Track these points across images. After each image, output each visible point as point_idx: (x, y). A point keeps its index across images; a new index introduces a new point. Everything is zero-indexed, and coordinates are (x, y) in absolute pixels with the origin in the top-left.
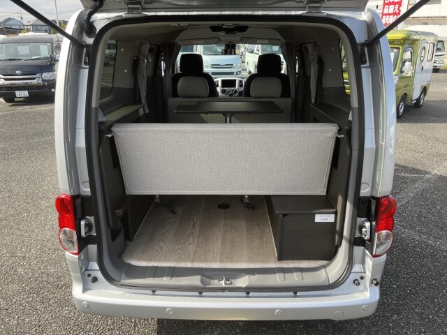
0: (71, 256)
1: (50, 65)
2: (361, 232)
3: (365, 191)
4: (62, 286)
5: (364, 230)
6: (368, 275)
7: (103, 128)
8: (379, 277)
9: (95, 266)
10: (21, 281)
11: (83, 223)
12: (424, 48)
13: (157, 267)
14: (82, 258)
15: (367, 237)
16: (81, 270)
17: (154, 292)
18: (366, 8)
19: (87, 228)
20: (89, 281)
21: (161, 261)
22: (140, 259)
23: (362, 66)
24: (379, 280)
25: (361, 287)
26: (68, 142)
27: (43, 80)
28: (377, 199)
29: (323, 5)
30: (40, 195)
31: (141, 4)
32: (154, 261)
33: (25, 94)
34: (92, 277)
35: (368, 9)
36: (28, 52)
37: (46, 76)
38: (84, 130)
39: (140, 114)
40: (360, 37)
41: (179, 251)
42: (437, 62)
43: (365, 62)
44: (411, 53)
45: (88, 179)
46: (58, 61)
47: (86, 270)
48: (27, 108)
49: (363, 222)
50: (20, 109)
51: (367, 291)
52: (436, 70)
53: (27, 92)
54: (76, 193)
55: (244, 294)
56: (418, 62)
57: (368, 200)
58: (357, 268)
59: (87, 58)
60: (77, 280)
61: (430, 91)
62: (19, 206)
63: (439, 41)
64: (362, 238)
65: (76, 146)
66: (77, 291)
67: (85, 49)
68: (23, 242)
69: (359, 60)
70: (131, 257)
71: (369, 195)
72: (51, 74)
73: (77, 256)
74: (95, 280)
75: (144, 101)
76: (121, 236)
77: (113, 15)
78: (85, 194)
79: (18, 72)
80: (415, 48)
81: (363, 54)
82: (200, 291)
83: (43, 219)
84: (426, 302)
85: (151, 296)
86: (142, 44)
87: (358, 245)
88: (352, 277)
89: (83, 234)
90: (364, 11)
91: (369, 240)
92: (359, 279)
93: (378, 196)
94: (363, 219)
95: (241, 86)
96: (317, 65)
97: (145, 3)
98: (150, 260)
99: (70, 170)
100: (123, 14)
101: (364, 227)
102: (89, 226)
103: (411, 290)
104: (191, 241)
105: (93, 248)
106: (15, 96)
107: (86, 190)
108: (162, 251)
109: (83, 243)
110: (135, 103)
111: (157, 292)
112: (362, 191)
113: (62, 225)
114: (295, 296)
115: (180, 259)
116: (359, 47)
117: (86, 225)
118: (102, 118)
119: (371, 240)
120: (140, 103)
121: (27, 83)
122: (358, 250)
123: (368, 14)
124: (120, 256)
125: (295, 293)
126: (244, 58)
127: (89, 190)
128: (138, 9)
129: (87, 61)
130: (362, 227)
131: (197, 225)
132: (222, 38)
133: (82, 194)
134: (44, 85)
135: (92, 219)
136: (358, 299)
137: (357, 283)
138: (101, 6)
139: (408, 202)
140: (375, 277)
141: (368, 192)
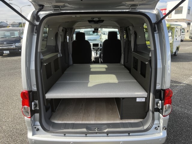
0: (27, 119)
1: (19, 40)
2: (157, 105)
3: (158, 87)
4: (23, 134)
5: (159, 104)
6: (161, 125)
7: (42, 61)
8: (166, 126)
9: (38, 123)
10: (4, 132)
11: (33, 103)
12: (177, 31)
13: (66, 123)
14: (32, 119)
15: (160, 108)
16: (32, 125)
17: (65, 135)
18: (156, 8)
19: (35, 106)
20: (35, 130)
21: (68, 121)
22: (58, 120)
23: (155, 32)
24: (166, 127)
25: (158, 131)
26: (27, 67)
27: (16, 46)
28: (164, 90)
29: (137, 7)
30: (13, 94)
31: (60, 8)
32: (65, 121)
33: (8, 52)
34: (36, 128)
35: (157, 9)
36: (10, 35)
37: (17, 44)
38: (34, 62)
39: (59, 57)
40: (154, 21)
41: (76, 116)
42: (182, 37)
43: (156, 31)
44: (171, 33)
45: (35, 83)
46: (22, 38)
47: (34, 125)
48: (9, 58)
49: (158, 101)
50: (5, 58)
51: (161, 132)
52: (182, 41)
53: (8, 51)
54: (30, 90)
55: (106, 135)
56: (175, 37)
57: (160, 91)
58: (156, 122)
59: (36, 31)
60: (30, 130)
61: (180, 49)
62: (4, 99)
63: (183, 29)
64: (158, 108)
65: (31, 69)
66: (30, 135)
67: (35, 27)
68: (6, 115)
69: (153, 30)
70: (54, 119)
71: (160, 89)
72: (19, 44)
73: (30, 119)
74: (38, 130)
75: (60, 51)
76: (50, 110)
77: (48, 12)
78: (34, 90)
79: (5, 43)
80: (173, 31)
81: (155, 27)
82: (86, 134)
83: (14, 105)
84: (186, 138)
85: (64, 137)
86: (59, 27)
87: (156, 111)
88: (154, 126)
89: (33, 108)
90: (154, 9)
91: (161, 109)
92: (157, 127)
93: (164, 89)
94: (158, 100)
95: (101, 46)
96: (134, 35)
97: (61, 7)
98: (63, 120)
99: (28, 79)
100: (52, 12)
101: (159, 103)
102: (35, 105)
103: (179, 133)
104: (81, 112)
105: (37, 115)
106: (3, 53)
107: (35, 89)
108: (68, 116)
109: (33, 113)
110: (56, 52)
111: (66, 135)
112: (157, 87)
113: (23, 105)
114: (129, 135)
115: (76, 120)
116: (153, 25)
117: (34, 104)
118: (42, 57)
119: (162, 109)
120: (58, 52)
121: (9, 48)
122: (156, 114)
123: (157, 11)
124: (49, 119)
125: (129, 134)
126: (101, 37)
127: (36, 88)
128: (58, 10)
129: (36, 32)
130: (157, 103)
131: (83, 105)
132: (93, 26)
133: (33, 90)
134: (16, 48)
135: (37, 102)
136: (157, 136)
137: (156, 128)
138: (42, 8)
139: (175, 95)
140: (165, 126)
141: (159, 87)
